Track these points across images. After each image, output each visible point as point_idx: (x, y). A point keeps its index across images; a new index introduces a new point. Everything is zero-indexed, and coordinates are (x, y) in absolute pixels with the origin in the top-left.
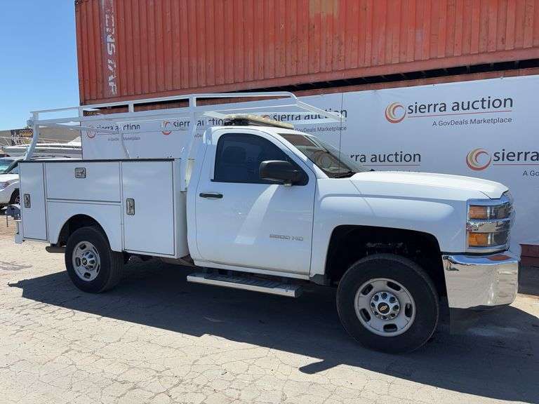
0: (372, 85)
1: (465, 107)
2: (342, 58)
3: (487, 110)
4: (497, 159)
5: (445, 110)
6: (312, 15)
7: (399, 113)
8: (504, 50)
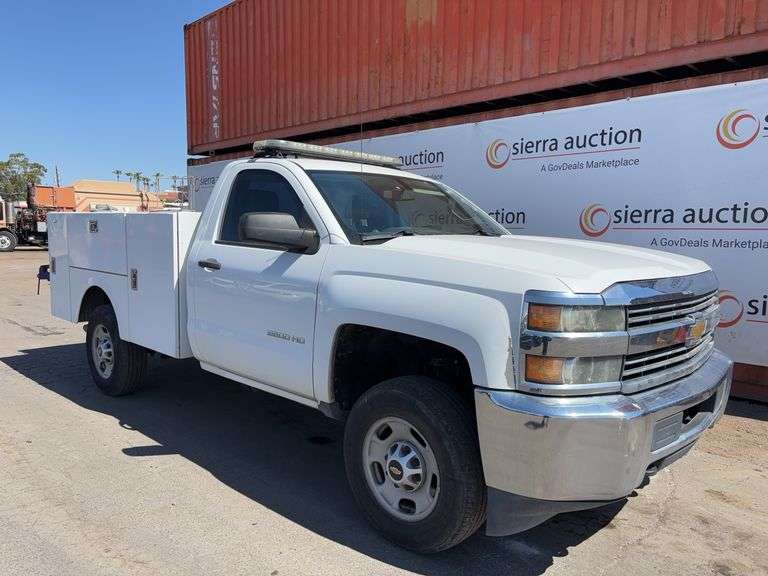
0: (472, 117)
1: (581, 143)
2: (440, 80)
3: (608, 147)
4: (617, 219)
5: (556, 149)
6: (408, 25)
7: (502, 154)
8: (633, 57)
